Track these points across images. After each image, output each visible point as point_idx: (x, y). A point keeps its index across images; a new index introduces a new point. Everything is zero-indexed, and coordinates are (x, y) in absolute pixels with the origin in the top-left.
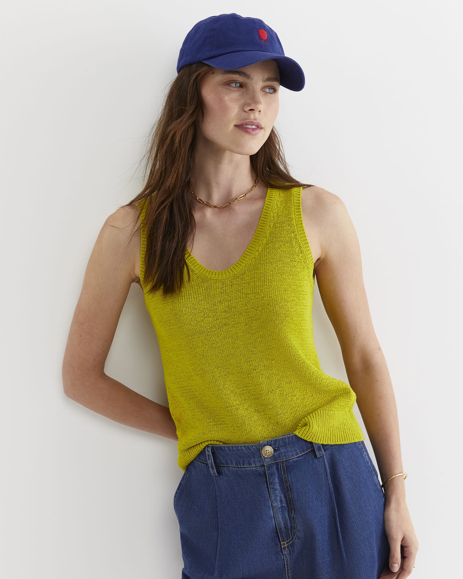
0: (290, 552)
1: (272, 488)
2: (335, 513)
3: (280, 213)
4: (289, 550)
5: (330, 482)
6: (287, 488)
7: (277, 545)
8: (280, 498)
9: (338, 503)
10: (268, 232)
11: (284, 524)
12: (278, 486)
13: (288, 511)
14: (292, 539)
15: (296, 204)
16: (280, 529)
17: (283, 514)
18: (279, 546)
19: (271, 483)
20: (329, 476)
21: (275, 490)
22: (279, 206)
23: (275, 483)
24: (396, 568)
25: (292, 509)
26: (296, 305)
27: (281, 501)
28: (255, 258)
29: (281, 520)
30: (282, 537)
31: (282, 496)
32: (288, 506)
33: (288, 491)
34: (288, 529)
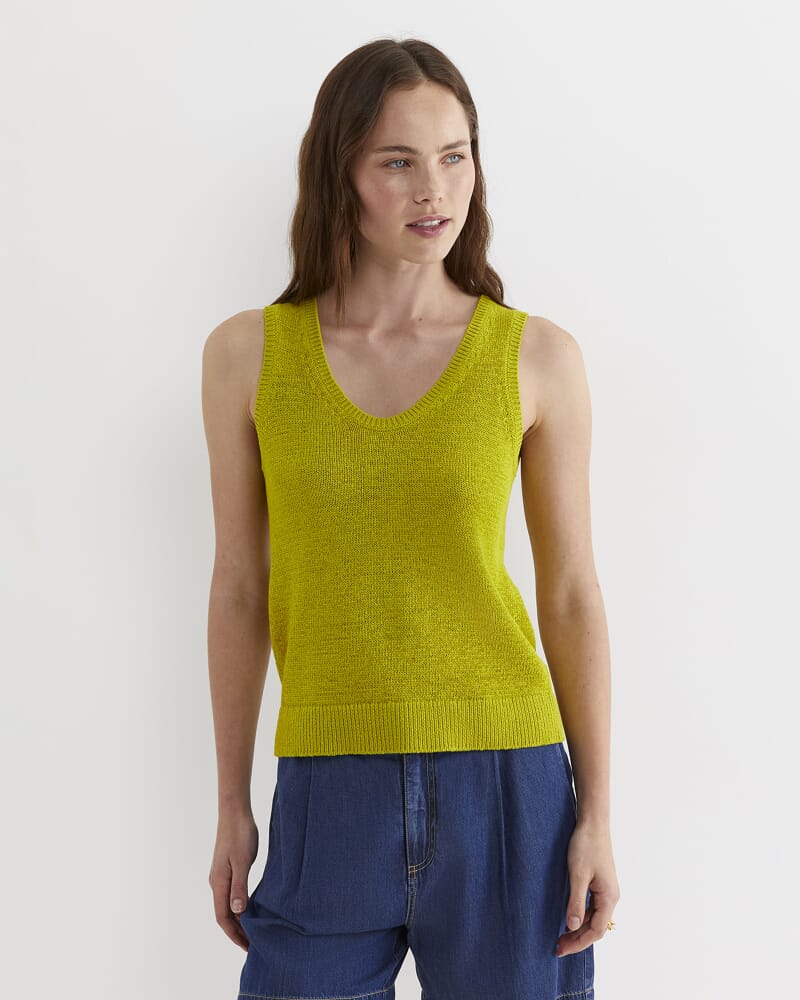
0: (419, 883)
1: (410, 782)
2: (500, 829)
3: (487, 351)
4: (419, 879)
5: (499, 780)
6: (431, 782)
7: (402, 868)
8: (419, 797)
9: (507, 814)
10: (463, 375)
11: (419, 838)
12: (418, 780)
13: (428, 819)
14: (426, 863)
15: (513, 344)
16: (412, 845)
17: (419, 822)
18: (405, 870)
19: (409, 774)
20: (498, 772)
21: (414, 784)
22: (487, 340)
23: (416, 774)
24: (576, 924)
25: (432, 816)
26: (487, 490)
27: (420, 802)
28: (436, 409)
29: (415, 830)
30: (412, 858)
31: (422, 794)
32: (428, 811)
33: (431, 787)
34: (422, 846)
